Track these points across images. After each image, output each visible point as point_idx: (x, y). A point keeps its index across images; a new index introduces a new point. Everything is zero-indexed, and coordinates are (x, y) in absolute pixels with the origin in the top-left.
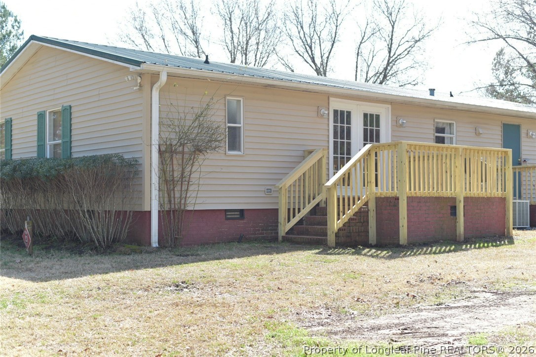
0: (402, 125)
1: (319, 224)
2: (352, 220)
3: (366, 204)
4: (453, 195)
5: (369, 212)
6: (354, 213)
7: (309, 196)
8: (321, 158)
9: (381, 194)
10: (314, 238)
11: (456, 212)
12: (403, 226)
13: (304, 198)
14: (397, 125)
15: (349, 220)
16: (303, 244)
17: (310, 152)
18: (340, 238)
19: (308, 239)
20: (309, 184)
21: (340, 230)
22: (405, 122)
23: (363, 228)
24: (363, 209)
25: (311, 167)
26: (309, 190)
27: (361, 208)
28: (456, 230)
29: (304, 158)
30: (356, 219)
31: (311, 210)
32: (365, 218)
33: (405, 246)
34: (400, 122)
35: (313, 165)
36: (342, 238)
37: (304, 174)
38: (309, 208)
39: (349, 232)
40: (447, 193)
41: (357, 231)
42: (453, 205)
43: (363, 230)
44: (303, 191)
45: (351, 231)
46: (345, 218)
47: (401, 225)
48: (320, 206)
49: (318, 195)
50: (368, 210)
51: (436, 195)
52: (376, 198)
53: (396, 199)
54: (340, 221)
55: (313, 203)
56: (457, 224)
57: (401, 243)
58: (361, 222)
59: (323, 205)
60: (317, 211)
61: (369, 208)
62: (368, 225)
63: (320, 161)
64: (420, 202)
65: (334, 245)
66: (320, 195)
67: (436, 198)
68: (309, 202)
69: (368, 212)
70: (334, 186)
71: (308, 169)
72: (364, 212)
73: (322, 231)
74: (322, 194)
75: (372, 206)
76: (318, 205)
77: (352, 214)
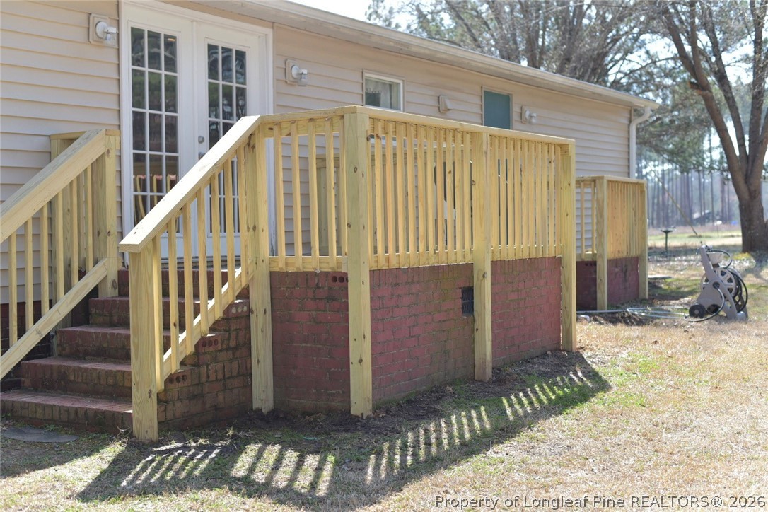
0: (298, 81)
1: (102, 354)
2: (204, 345)
3: (244, 294)
4: (468, 260)
5: (253, 317)
6: (211, 323)
7: (68, 267)
8: (103, 156)
9: (286, 264)
10: (87, 410)
11: (472, 304)
12: (361, 361)
13: (52, 270)
14: (287, 80)
15: (197, 346)
16: (52, 427)
17: (69, 141)
18: (170, 406)
19: (68, 410)
20: (67, 231)
21: (170, 380)
22: (305, 71)
23: (235, 365)
24: (234, 310)
25: (71, 183)
26: (68, 248)
27: (232, 305)
28: (473, 352)
29: (49, 156)
30: (216, 342)
31: (73, 310)
32: (242, 333)
33: (368, 418)
34: (294, 72)
35: (78, 177)
36: (178, 404)
37: (50, 203)
38: (67, 303)
39: (197, 381)
40: (455, 254)
41: (220, 376)
42: (467, 285)
43: (235, 373)
44: (50, 251)
45: (204, 379)
46: (184, 341)
47: (353, 357)
48: (102, 296)
49: (96, 262)
50: (250, 310)
51: (433, 262)
52: (271, 273)
53: (335, 279)
54: (169, 352)
55: (81, 289)
56: (476, 335)
57: (354, 411)
58: (228, 349)
59: (109, 292)
60: (93, 311)
61: (253, 305)
62: (250, 355)
63: (98, 165)
64: (396, 284)
65: (153, 434)
66: (100, 264)
67: (432, 268)
68: (68, 287)
69: (248, 317)
70: (151, 244)
71: (64, 190)
72: (237, 317)
73: (111, 381)
74: (105, 260)
75: (260, 299)
76: (95, 292)
77: (205, 328)
